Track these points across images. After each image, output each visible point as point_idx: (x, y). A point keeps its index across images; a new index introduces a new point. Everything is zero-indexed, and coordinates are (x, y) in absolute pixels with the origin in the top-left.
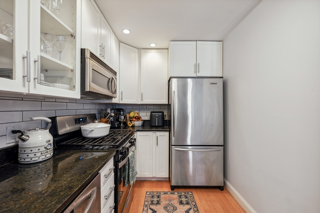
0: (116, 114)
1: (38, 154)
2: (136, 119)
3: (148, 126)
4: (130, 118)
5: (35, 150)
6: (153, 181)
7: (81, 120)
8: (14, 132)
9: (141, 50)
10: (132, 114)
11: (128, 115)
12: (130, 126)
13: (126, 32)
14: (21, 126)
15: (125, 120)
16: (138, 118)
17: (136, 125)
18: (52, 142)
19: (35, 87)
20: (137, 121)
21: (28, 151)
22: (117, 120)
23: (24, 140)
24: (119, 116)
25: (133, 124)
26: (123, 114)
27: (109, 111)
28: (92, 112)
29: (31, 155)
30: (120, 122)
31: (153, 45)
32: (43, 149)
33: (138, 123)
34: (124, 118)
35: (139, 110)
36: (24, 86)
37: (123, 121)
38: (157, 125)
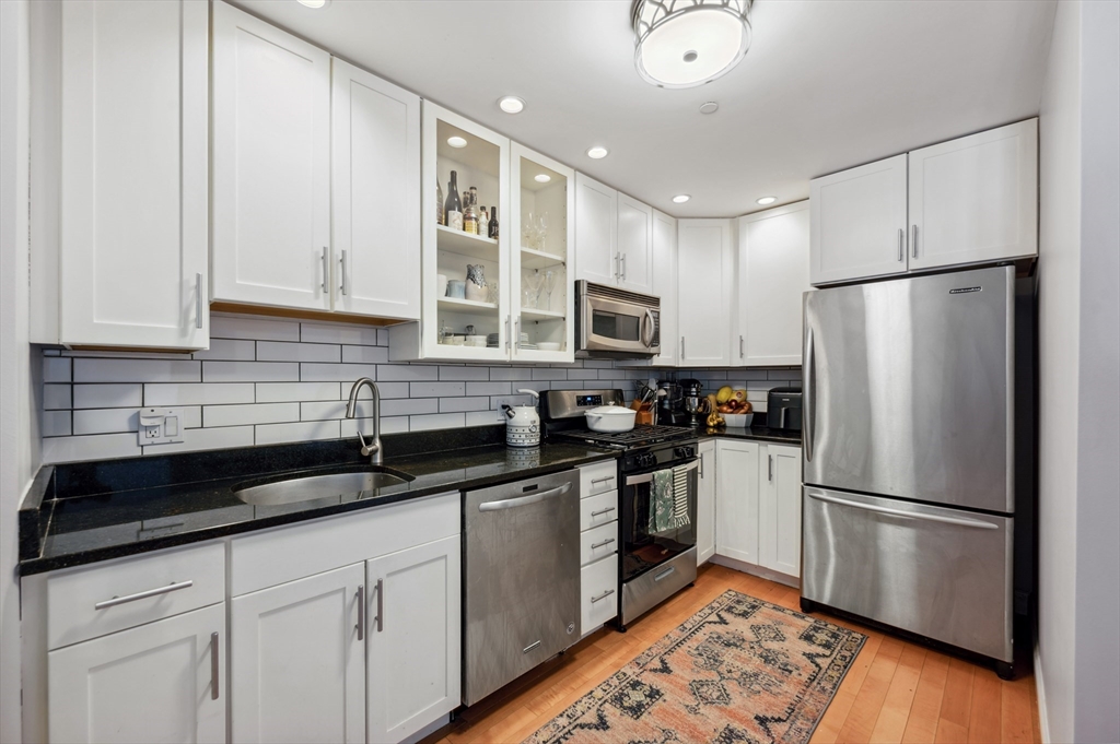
0: (676, 393)
1: (523, 436)
2: (731, 407)
3: (763, 428)
4: (719, 404)
5: (520, 431)
6: (764, 580)
7: (589, 399)
8: (504, 407)
9: (739, 220)
10: (724, 395)
11: (711, 397)
12: (711, 424)
13: (681, 199)
14: (510, 401)
15: (700, 409)
16: (736, 407)
17: (728, 424)
18: (538, 423)
19: (516, 353)
20: (731, 413)
21: (514, 430)
22: (681, 407)
23: (511, 417)
24: (684, 399)
25: (720, 419)
26: (697, 392)
27: (653, 385)
28: (618, 386)
29: (517, 436)
30: (689, 415)
31: (767, 201)
32: (527, 431)
33: (735, 420)
34: (699, 405)
35: (747, 382)
36: (507, 352)
37: (696, 410)
38: (782, 426)
